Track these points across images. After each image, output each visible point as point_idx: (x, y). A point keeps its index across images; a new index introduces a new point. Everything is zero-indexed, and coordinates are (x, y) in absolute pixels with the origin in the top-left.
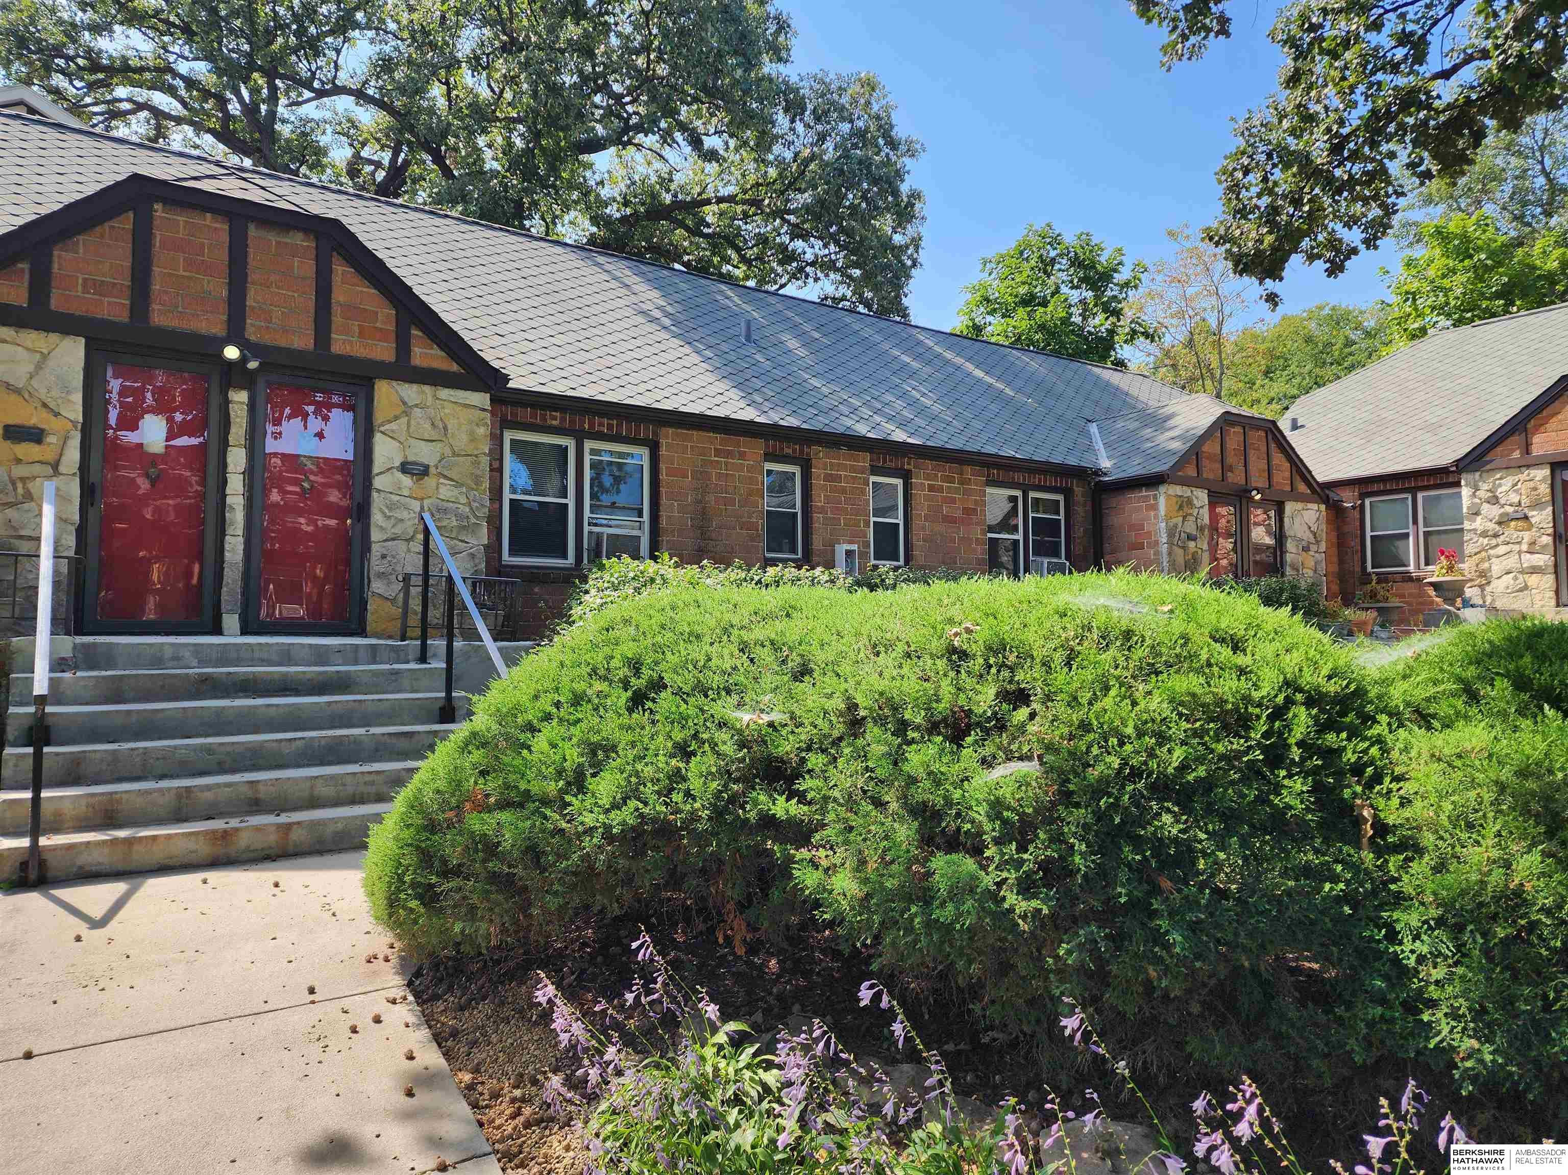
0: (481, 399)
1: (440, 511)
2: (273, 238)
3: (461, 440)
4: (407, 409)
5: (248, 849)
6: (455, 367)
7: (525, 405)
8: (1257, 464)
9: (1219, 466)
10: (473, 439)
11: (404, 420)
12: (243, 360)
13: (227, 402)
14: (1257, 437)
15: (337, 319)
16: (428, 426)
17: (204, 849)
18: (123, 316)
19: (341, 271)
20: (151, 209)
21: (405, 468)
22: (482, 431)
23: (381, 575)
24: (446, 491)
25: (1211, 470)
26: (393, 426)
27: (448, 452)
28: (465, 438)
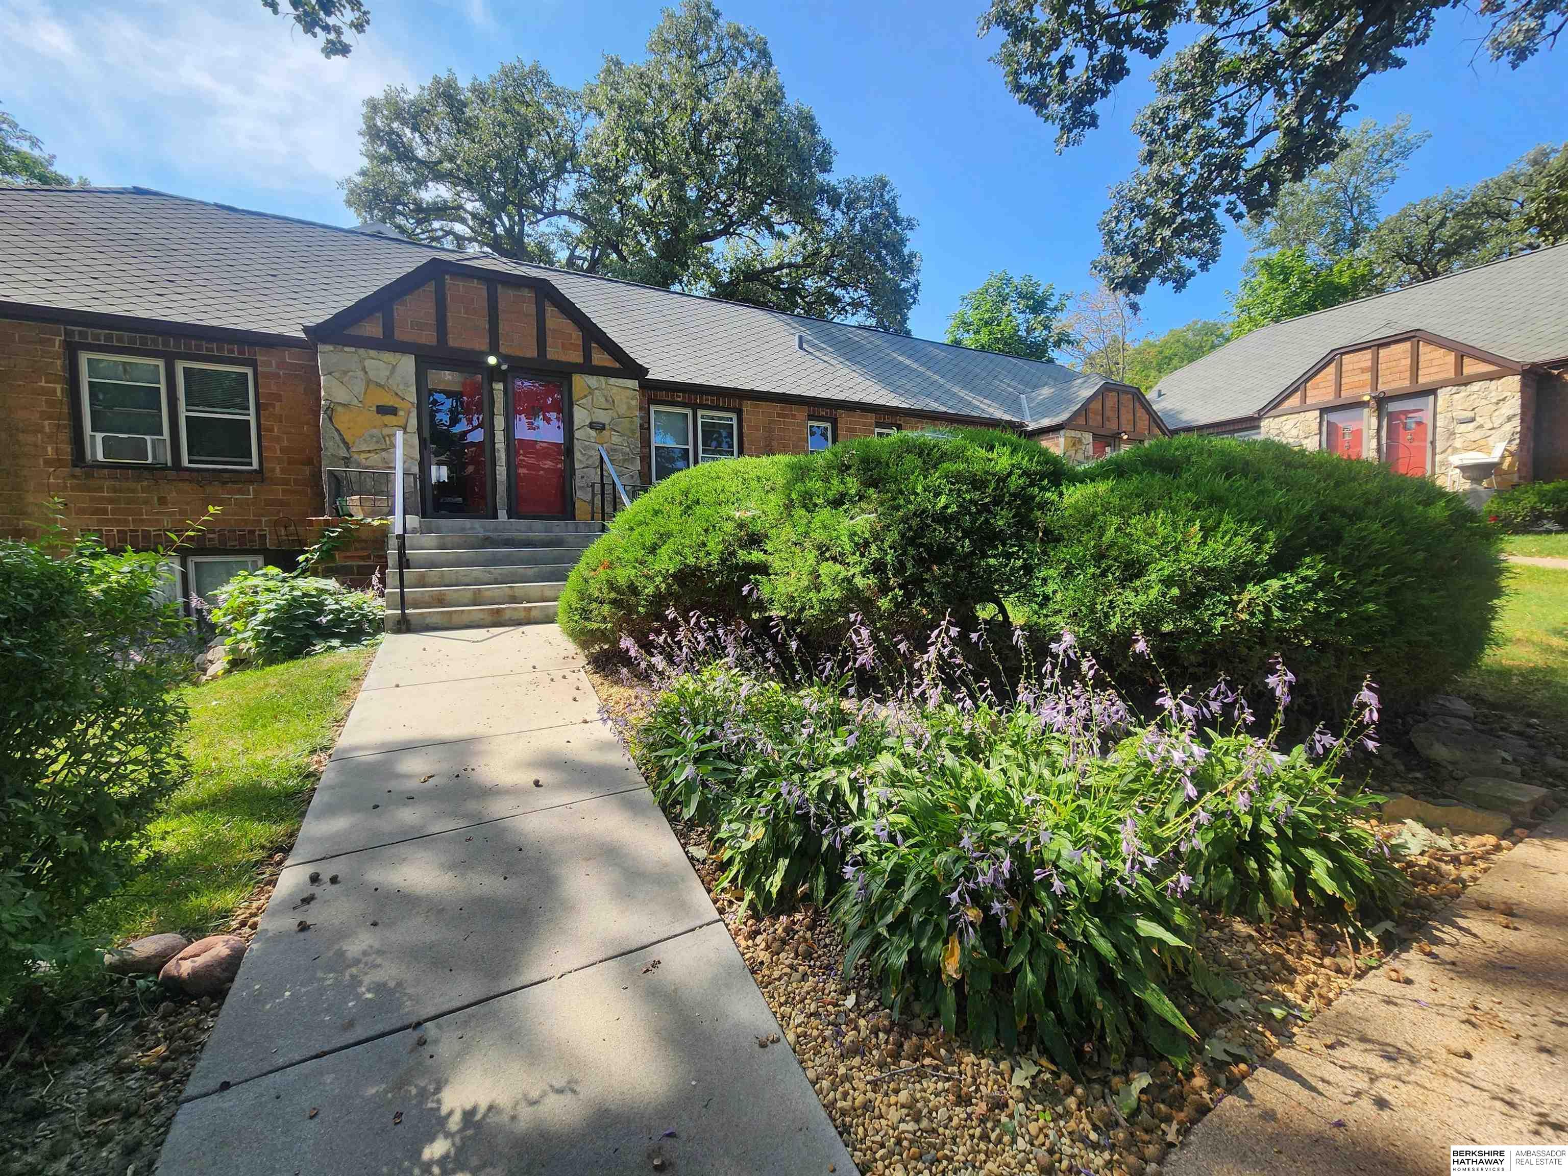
0: (633, 384)
1: (611, 451)
2: (511, 293)
3: (622, 409)
4: (591, 391)
6: (617, 365)
7: (661, 389)
8: (1126, 417)
9: (1100, 418)
10: (629, 408)
11: (590, 398)
12: (498, 365)
13: (492, 389)
14: (1126, 398)
15: (549, 340)
16: (603, 400)
18: (434, 342)
19: (550, 310)
20: (444, 279)
21: (592, 426)
22: (634, 403)
23: (581, 488)
24: (616, 439)
25: (1096, 420)
26: (584, 401)
27: (615, 415)
28: (625, 407)
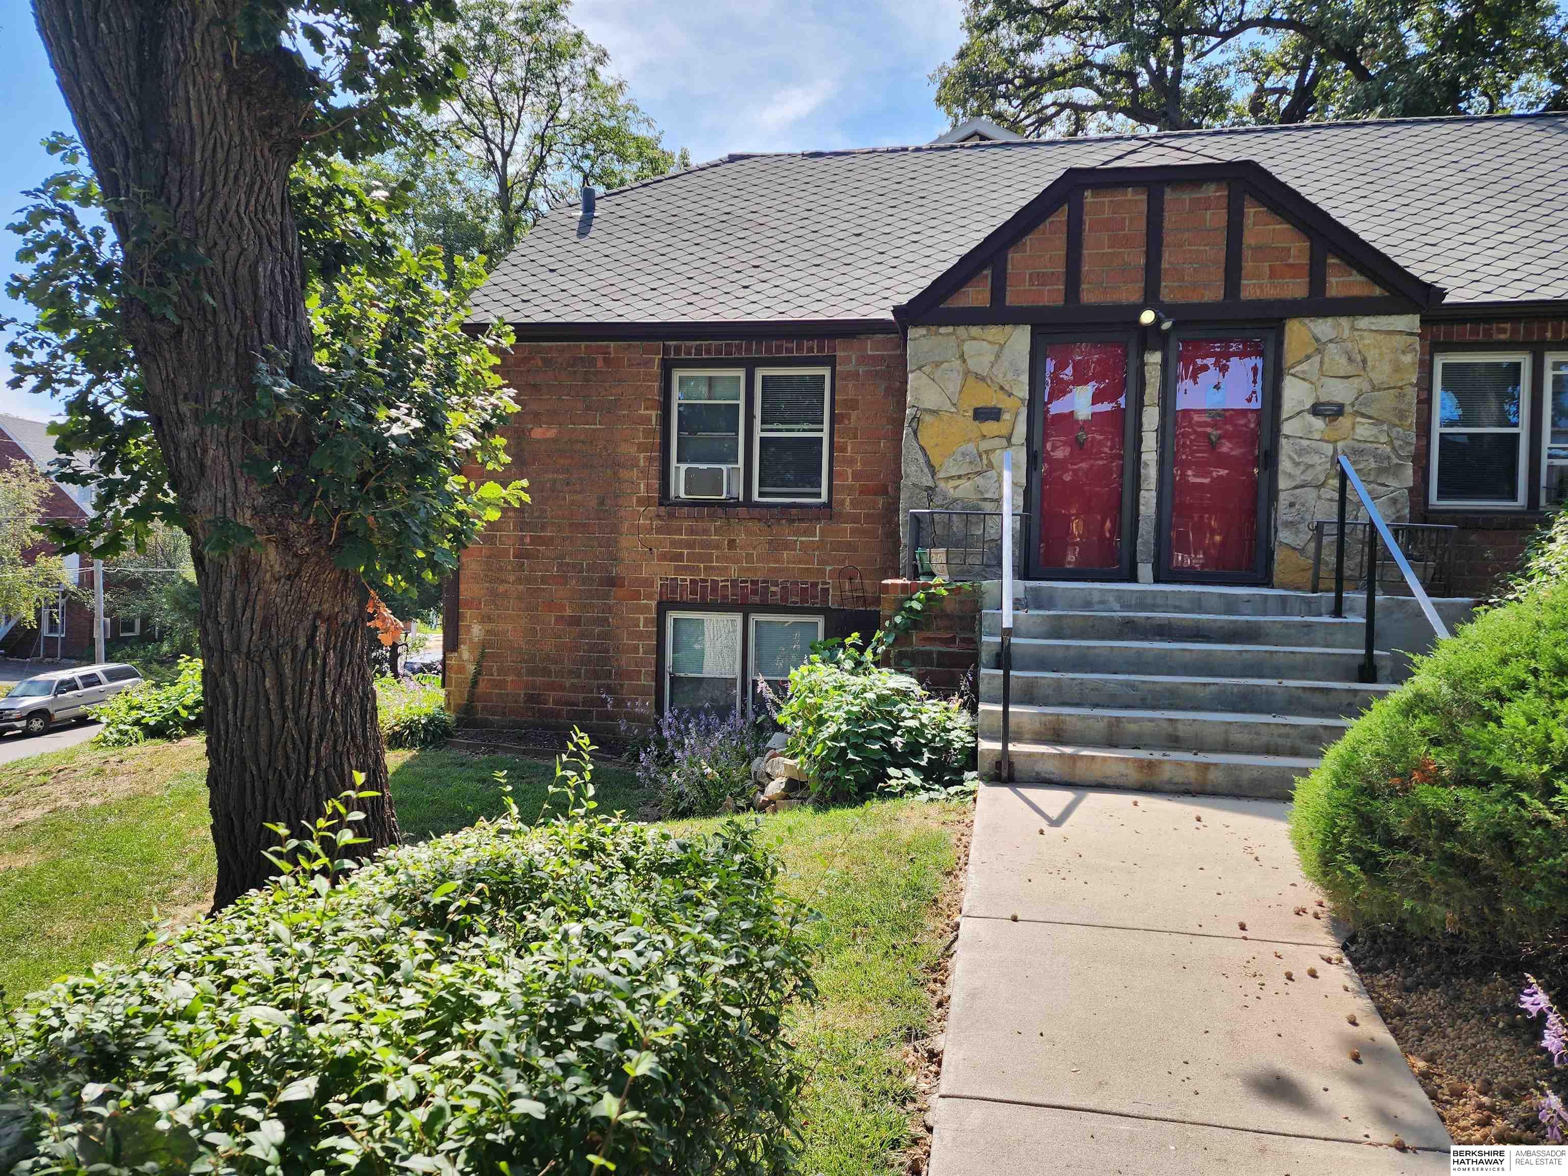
0: (1410, 322)
1: (1356, 453)
2: (1187, 196)
3: (1381, 372)
4: (1320, 347)
5: (1170, 782)
6: (1378, 291)
7: (1463, 321)
10: (1397, 368)
11: (1317, 359)
12: (1158, 321)
13: (1143, 364)
15: (1248, 265)
16: (1343, 361)
17: (1133, 776)
18: (1059, 301)
19: (1252, 212)
20: (1082, 197)
21: (1316, 410)
22: (1408, 359)
23: (1289, 524)
24: (1364, 430)
26: (1305, 366)
27: (1366, 386)
28: (1387, 368)
